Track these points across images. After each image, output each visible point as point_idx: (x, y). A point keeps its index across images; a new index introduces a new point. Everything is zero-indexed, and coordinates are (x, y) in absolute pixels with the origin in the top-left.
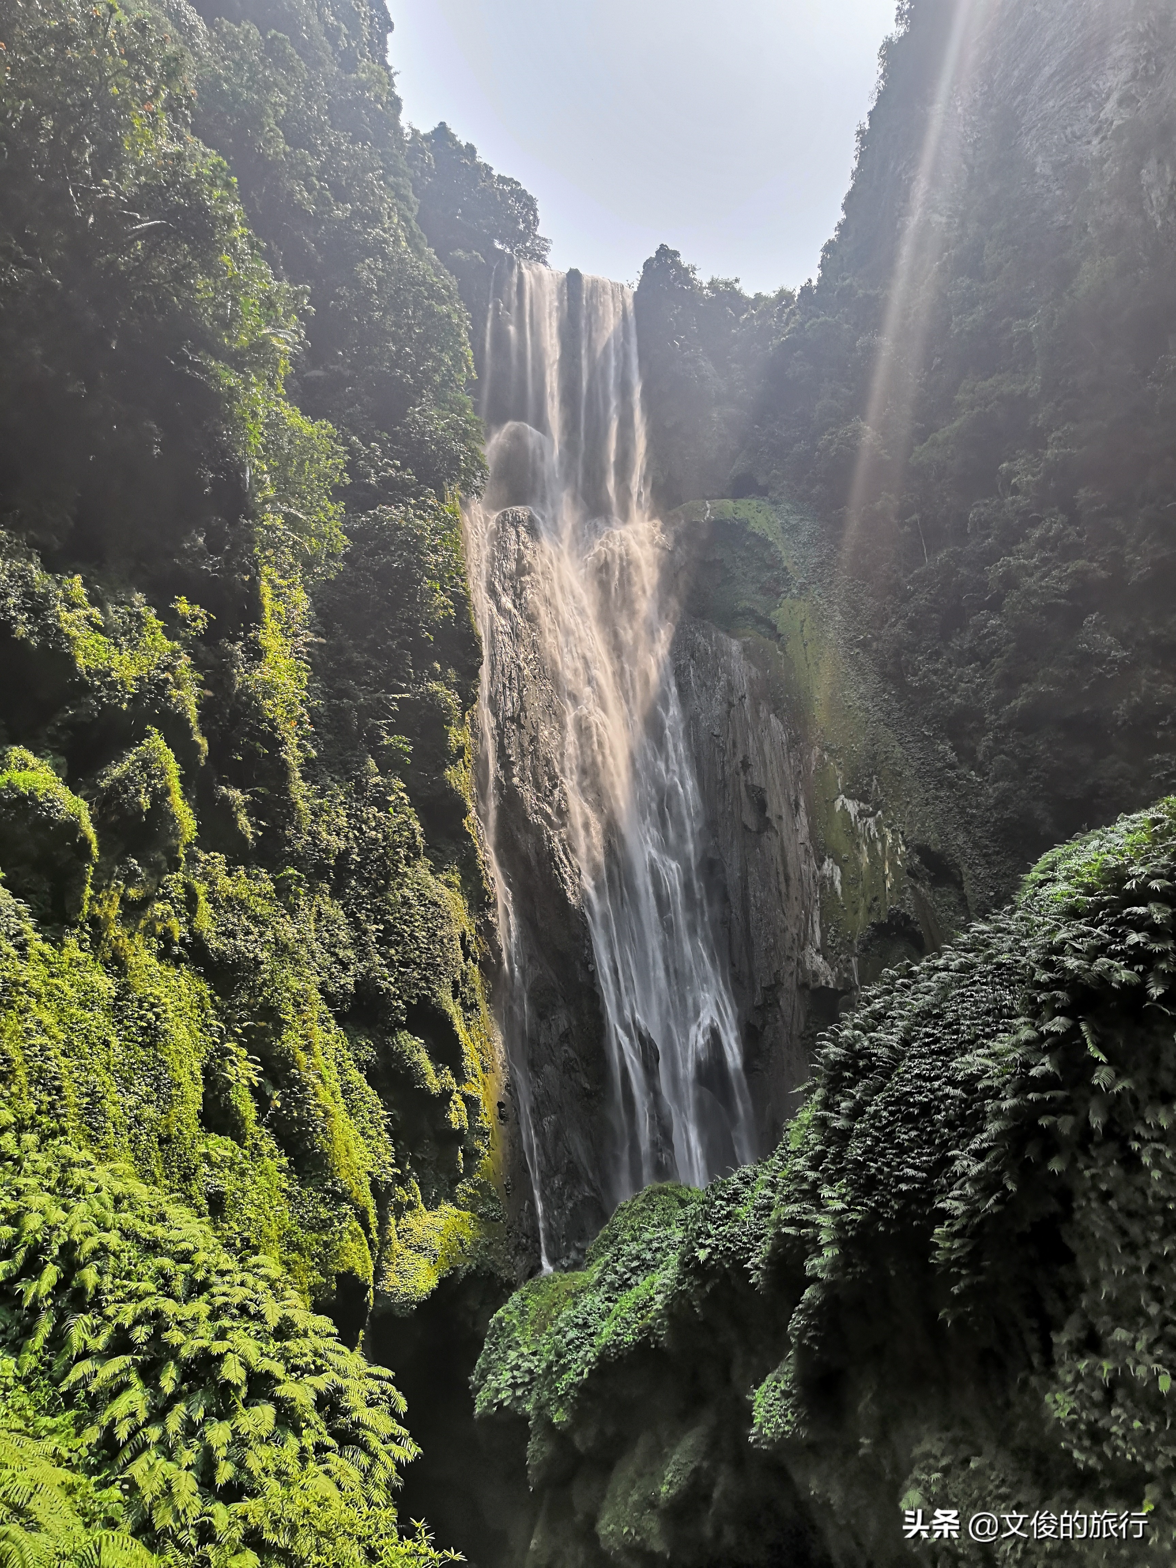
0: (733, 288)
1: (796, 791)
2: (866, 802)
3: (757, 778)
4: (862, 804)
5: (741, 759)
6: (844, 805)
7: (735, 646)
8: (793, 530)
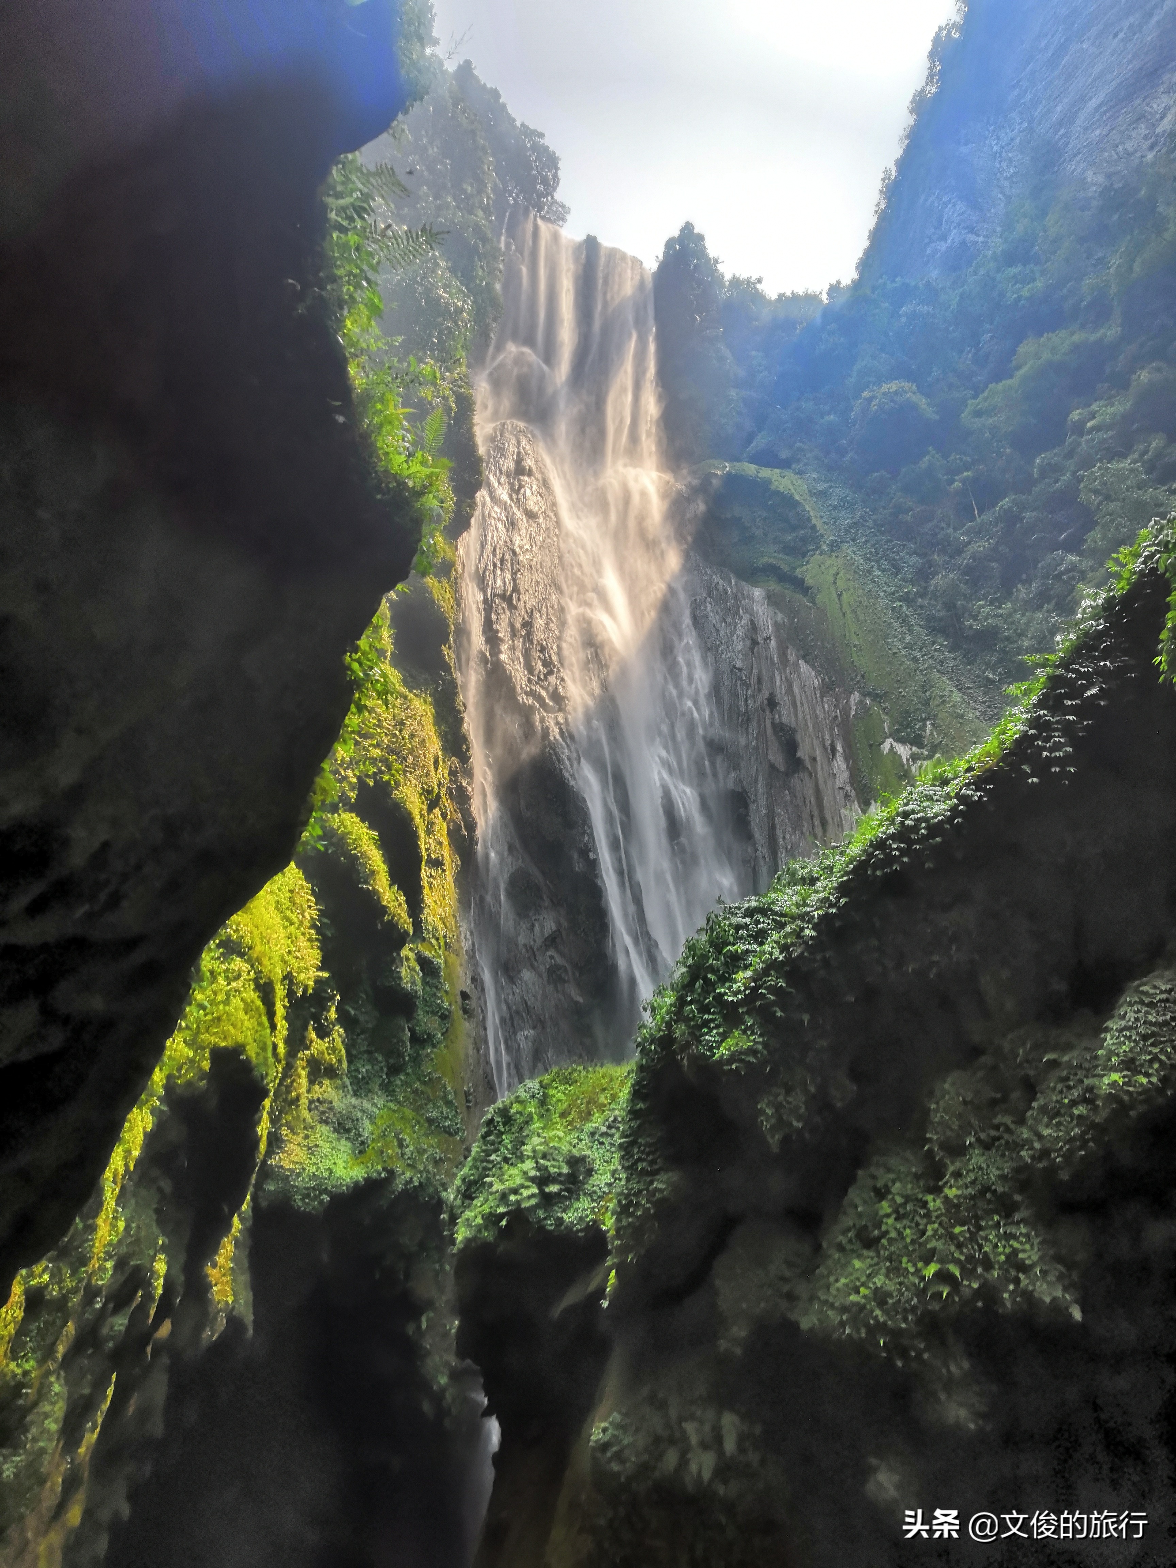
0: (755, 288)
1: (831, 735)
2: (921, 746)
3: (786, 715)
4: (914, 749)
5: (767, 695)
6: (892, 748)
7: (758, 593)
8: (822, 495)
